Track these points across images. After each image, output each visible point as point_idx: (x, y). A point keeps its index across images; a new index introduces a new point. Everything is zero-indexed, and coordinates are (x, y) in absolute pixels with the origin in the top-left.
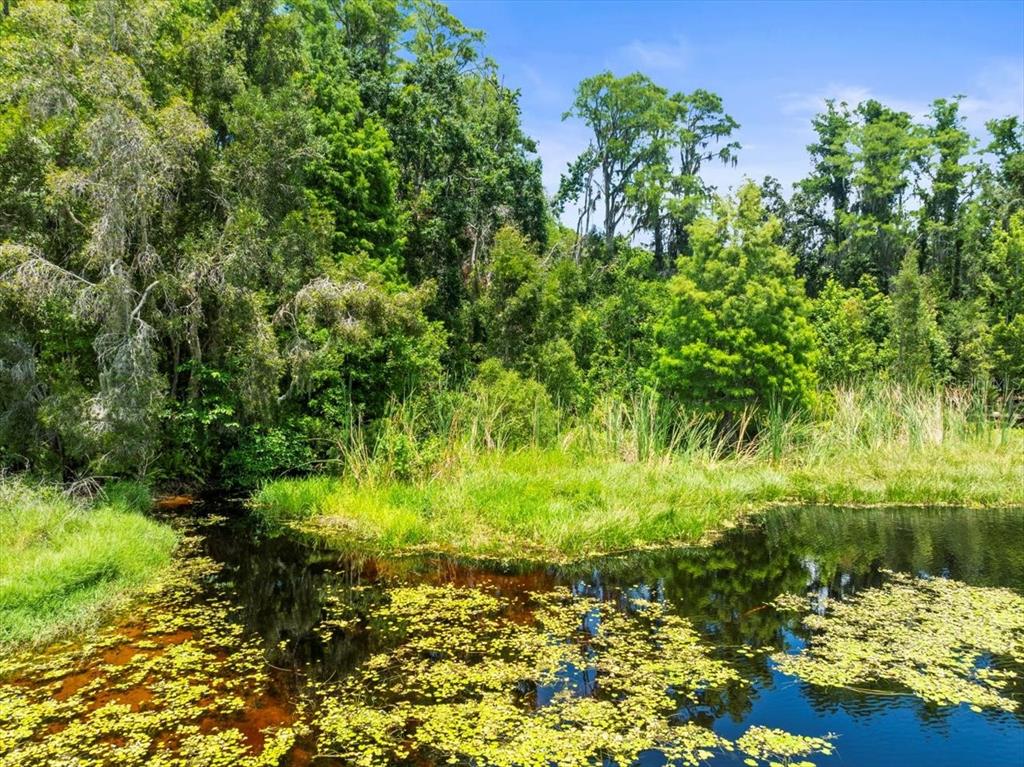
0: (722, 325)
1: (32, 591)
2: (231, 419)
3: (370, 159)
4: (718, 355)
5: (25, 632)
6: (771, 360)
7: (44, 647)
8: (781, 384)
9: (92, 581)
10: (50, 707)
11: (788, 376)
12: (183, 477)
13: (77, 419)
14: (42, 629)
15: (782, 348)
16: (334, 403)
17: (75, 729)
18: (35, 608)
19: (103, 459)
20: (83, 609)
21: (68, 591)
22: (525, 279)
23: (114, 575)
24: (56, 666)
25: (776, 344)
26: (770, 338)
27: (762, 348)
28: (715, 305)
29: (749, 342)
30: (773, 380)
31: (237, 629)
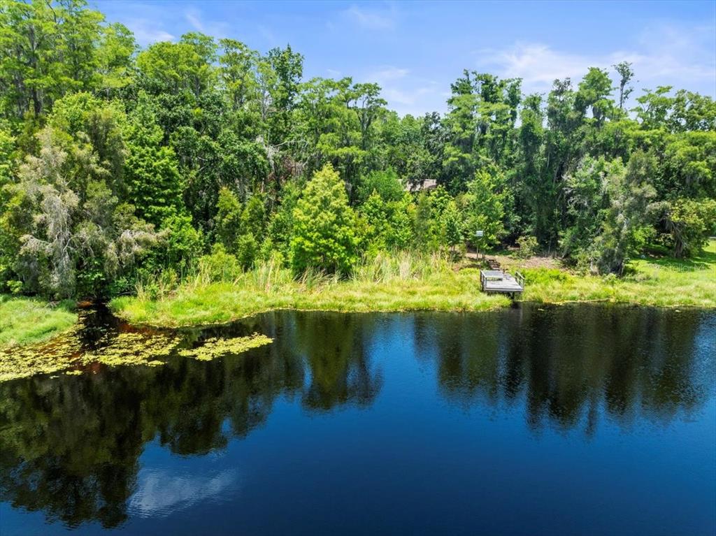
0: (309, 231)
1: (35, 333)
2: (102, 277)
3: (162, 165)
4: (307, 243)
5: (33, 341)
6: (328, 246)
7: (38, 345)
8: (333, 255)
9: (50, 331)
10: (37, 354)
11: (336, 252)
12: (90, 295)
13: (50, 282)
14: (38, 341)
15: (333, 241)
16: (150, 264)
17: (41, 357)
18: (36, 336)
19: (58, 294)
20: (48, 337)
21: (43, 333)
22: (231, 211)
23: (55, 329)
24: (40, 348)
25: (330, 239)
26: (326, 237)
27: (323, 241)
28: (306, 223)
29: (319, 238)
30: (328, 254)
31: (79, 342)
